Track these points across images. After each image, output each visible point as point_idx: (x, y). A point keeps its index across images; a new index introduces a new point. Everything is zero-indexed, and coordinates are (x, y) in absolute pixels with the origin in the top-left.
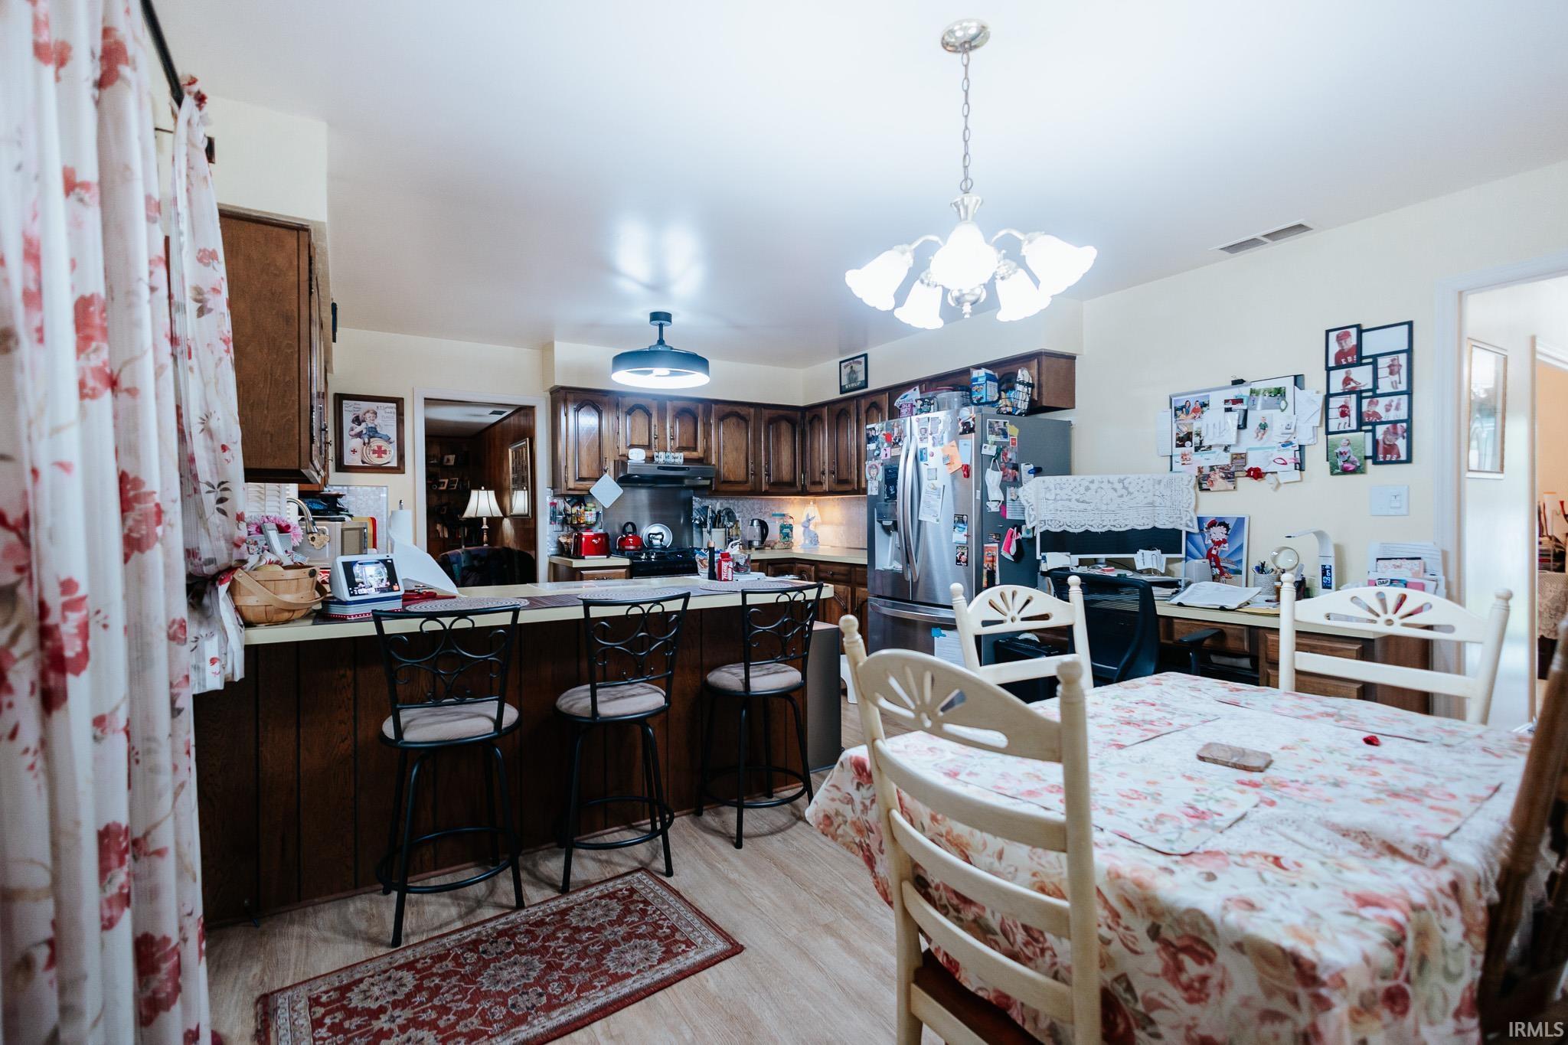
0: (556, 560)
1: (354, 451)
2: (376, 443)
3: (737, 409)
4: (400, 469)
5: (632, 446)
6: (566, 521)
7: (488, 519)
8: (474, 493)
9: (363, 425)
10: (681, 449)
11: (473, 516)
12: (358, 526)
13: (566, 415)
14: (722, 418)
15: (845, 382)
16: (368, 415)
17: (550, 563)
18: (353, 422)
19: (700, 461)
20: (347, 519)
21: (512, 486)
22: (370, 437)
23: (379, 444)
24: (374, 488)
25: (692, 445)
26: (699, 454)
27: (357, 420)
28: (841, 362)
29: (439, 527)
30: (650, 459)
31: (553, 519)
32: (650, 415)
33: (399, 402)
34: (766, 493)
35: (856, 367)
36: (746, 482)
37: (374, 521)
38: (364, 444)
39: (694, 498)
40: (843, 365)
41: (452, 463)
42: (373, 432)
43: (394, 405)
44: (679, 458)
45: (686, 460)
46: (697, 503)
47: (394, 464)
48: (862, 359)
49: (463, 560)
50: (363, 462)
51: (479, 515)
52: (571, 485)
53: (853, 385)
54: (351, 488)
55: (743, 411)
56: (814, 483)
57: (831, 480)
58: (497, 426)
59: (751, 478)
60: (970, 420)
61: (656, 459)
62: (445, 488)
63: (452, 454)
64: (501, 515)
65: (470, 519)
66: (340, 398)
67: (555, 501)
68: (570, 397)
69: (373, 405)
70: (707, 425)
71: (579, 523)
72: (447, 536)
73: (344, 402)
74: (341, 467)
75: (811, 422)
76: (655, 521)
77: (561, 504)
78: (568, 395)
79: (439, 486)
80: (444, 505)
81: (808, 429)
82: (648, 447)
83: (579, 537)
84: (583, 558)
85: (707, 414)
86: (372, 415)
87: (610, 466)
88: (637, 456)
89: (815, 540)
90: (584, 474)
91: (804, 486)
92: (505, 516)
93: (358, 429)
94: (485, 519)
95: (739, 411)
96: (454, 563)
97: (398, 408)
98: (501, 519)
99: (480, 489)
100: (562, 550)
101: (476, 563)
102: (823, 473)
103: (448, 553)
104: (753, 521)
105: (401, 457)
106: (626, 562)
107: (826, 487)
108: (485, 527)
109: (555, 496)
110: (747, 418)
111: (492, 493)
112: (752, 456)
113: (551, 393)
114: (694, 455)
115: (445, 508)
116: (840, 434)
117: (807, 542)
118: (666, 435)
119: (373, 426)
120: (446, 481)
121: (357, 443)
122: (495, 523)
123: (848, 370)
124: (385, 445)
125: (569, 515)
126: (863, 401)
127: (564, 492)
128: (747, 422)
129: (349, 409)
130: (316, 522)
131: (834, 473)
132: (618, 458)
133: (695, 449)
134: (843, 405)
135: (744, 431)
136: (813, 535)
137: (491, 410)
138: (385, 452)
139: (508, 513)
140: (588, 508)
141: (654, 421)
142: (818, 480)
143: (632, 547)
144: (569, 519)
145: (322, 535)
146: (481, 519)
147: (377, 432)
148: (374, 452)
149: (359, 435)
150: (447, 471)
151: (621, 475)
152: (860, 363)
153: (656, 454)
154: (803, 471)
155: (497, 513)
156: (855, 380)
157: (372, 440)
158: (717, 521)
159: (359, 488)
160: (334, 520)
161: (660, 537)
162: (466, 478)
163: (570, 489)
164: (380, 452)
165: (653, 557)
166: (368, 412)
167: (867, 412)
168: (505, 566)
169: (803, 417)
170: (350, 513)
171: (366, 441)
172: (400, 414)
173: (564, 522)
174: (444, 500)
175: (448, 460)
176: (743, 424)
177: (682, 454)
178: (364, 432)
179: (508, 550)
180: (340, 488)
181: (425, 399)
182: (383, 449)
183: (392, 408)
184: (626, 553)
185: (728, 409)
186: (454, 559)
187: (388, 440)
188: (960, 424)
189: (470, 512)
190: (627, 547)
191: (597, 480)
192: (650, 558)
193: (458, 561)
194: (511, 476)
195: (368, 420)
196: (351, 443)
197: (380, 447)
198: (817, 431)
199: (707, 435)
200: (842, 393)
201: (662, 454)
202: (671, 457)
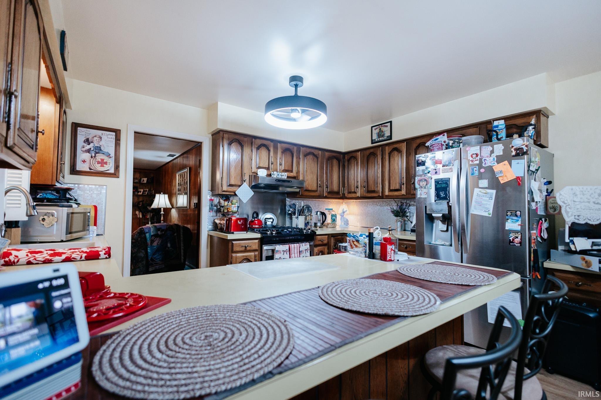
0: (213, 233)
1: (84, 161)
2: (99, 157)
3: (313, 151)
4: (115, 175)
5: (259, 168)
6: (219, 210)
7: (164, 209)
8: (157, 196)
9: (92, 145)
10: (285, 171)
11: (156, 207)
12: (83, 211)
13: (223, 147)
14: (306, 155)
15: (375, 137)
16: (95, 138)
17: (208, 235)
18: (85, 142)
19: (294, 178)
20: (75, 206)
21: (177, 192)
22: (96, 153)
23: (103, 158)
24: (97, 186)
25: (290, 169)
26: (294, 174)
27: (87, 141)
28: (372, 127)
29: (137, 212)
30: (269, 175)
31: (211, 209)
32: (269, 151)
33: (117, 132)
34: (326, 197)
35: (384, 129)
36: (316, 191)
37: (96, 207)
38: (92, 157)
39: (287, 199)
40: (373, 128)
41: (145, 182)
42: (98, 150)
43: (114, 134)
44: (284, 176)
45: (288, 177)
46: (289, 202)
47: (112, 171)
48: (389, 124)
49: (152, 231)
50: (90, 169)
51: (159, 207)
52: (225, 188)
53: (381, 139)
54: (80, 186)
55: (316, 152)
56: (350, 193)
57: (362, 191)
58: (170, 164)
59: (319, 189)
60: (524, 147)
61: (272, 176)
62: (141, 194)
63: (145, 177)
64: (171, 207)
65: (154, 209)
66: (76, 126)
67: (213, 198)
68: (226, 136)
69: (99, 132)
70: (298, 158)
71: (228, 212)
72: (141, 217)
73: (79, 128)
74: (74, 171)
75: (349, 160)
76: (266, 211)
77: (216, 200)
78: (225, 135)
79: (138, 193)
80: (141, 202)
81: (346, 164)
82: (268, 169)
83: (230, 220)
84: (233, 233)
85: (299, 152)
86: (98, 139)
87: (247, 178)
88: (262, 173)
89: (347, 223)
90: (233, 182)
91: (344, 194)
92: (173, 207)
93: (88, 147)
94: (162, 209)
95: (314, 152)
96: (147, 233)
97: (116, 136)
98: (171, 209)
99: (161, 194)
100: (216, 227)
101: (159, 233)
102: (357, 187)
103: (143, 227)
104: (317, 212)
105: (117, 167)
106: (259, 236)
107: (358, 194)
108: (162, 213)
109: (213, 195)
110: (318, 156)
111: (166, 196)
112: (319, 177)
113: (212, 135)
114: (291, 174)
115: (141, 203)
116: (370, 166)
117: (343, 224)
118: (277, 162)
119: (98, 145)
120: (142, 190)
121: (86, 156)
122: (167, 211)
123: (378, 131)
124: (106, 159)
125: (222, 207)
126: (387, 148)
127: (220, 193)
128: (317, 158)
129: (82, 133)
130: (37, 207)
131: (365, 187)
132: (251, 174)
133: (292, 171)
134: (372, 151)
135: (316, 163)
136: (345, 220)
137: (168, 154)
138: (106, 163)
139: (175, 206)
140: (234, 203)
141: (272, 153)
142: (353, 191)
143: (257, 226)
144: (222, 209)
145: (51, 217)
146: (160, 209)
147: (101, 150)
148: (99, 163)
149: (89, 151)
150: (142, 185)
151: (253, 184)
152: (387, 126)
153: (272, 173)
154: (344, 186)
155: (169, 206)
156: (383, 136)
157: (97, 155)
158: (301, 212)
159: (86, 186)
160: (63, 206)
161: (272, 220)
162: (152, 189)
163: (224, 191)
164: (102, 163)
165: (274, 233)
166: (95, 136)
167: (390, 154)
168: (175, 234)
169: (344, 157)
170: (79, 202)
171: (93, 155)
172: (118, 140)
173: (218, 211)
174: (141, 199)
175: (143, 180)
176: (316, 159)
177: (286, 174)
178: (92, 149)
179: (177, 225)
180: (73, 185)
181: (135, 132)
182: (105, 161)
183: (112, 135)
184: (255, 230)
185: (309, 150)
186: (147, 231)
187: (109, 156)
188: (513, 150)
189: (155, 205)
190: (254, 226)
191: (240, 186)
192: (272, 234)
193: (149, 232)
194: (177, 187)
195: (95, 142)
196: (82, 156)
197: (102, 160)
198: (353, 165)
199: (298, 164)
200: (372, 143)
201: (275, 173)
202: (280, 175)
